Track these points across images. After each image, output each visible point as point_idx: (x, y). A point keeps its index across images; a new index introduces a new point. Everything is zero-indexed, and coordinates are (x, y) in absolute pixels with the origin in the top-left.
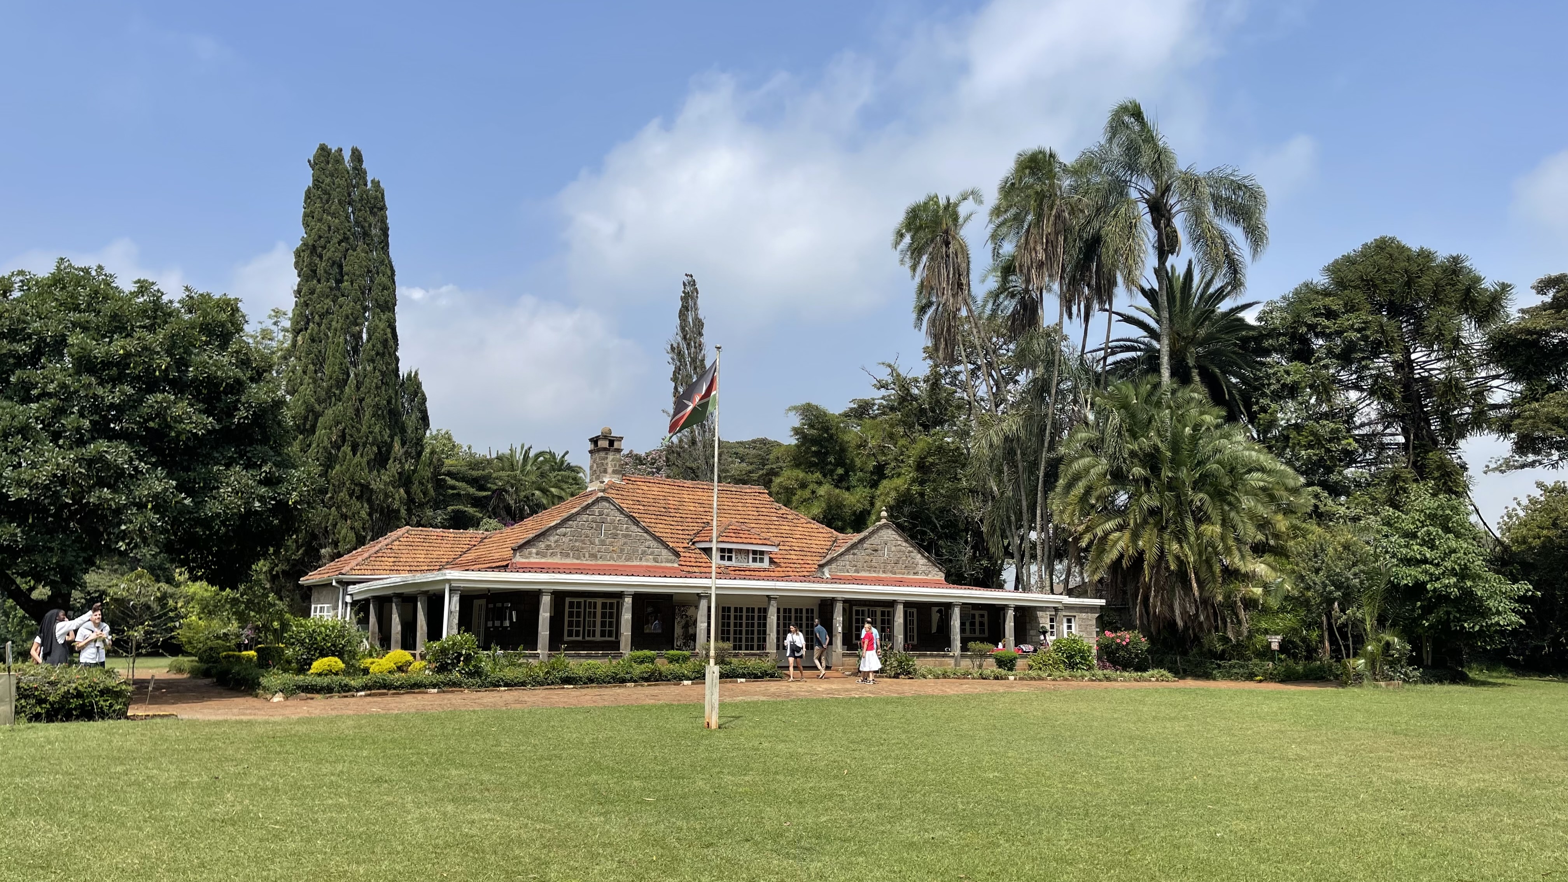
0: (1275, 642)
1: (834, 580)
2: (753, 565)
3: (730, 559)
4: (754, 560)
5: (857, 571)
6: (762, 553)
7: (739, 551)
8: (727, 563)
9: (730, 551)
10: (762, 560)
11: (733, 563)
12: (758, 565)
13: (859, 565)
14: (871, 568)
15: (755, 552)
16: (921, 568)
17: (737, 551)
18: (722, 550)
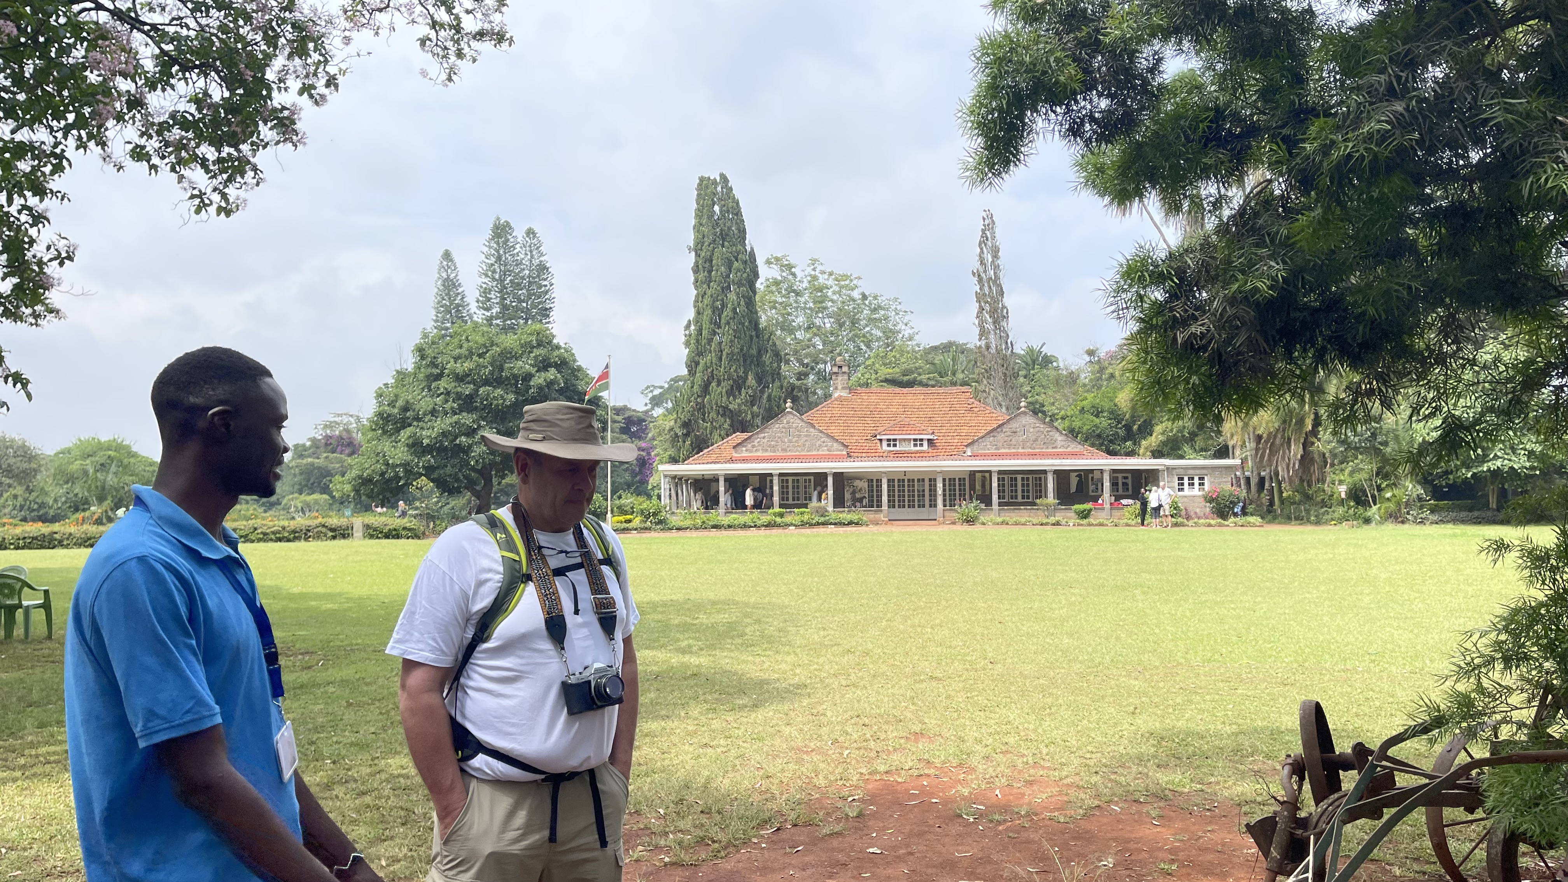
0: (1343, 490)
1: (974, 456)
2: (913, 448)
3: (895, 445)
4: (915, 445)
5: (997, 449)
6: (921, 440)
7: (904, 440)
8: (892, 448)
9: (895, 440)
10: (921, 445)
11: (897, 448)
12: (918, 448)
13: (1000, 444)
14: (1009, 446)
15: (915, 440)
16: (1059, 443)
17: (900, 440)
18: (889, 440)
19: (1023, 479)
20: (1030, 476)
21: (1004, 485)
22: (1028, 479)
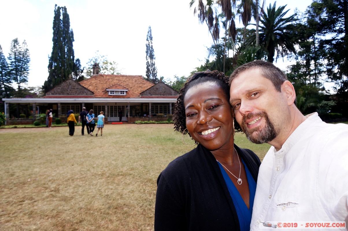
1: (143, 97)
3: (113, 93)
4: (121, 93)
5: (151, 95)
9: (113, 91)
10: (123, 93)
11: (115, 94)
13: (152, 93)
14: (156, 94)
15: (121, 91)
16: (173, 94)
17: (116, 91)
18: (111, 91)
19: (160, 106)
20: (163, 105)
21: (153, 108)
22: (162, 106)
